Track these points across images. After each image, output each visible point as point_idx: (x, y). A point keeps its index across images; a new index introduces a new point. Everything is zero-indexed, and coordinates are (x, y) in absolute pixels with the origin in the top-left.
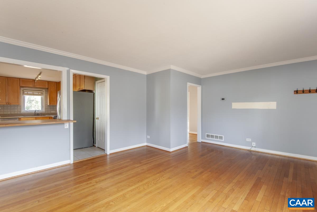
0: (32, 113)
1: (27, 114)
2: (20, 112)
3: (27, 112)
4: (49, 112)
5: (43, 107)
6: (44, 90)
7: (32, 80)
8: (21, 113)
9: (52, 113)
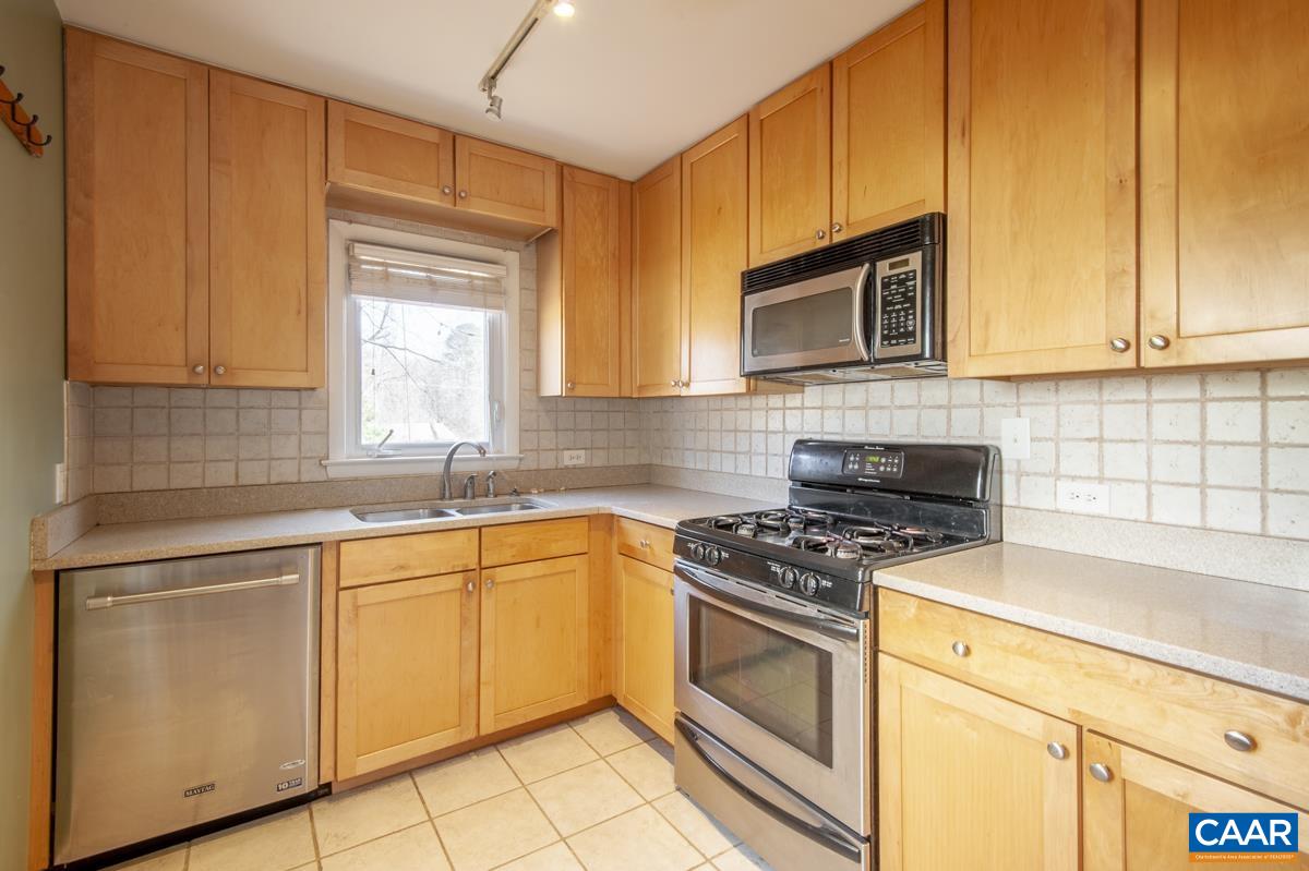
0: (420, 477)
1: (383, 479)
2: (322, 461)
3: (381, 460)
4: (547, 462)
5: (502, 408)
6: (512, 258)
7: (433, 136)
8: (333, 473)
9: (567, 468)
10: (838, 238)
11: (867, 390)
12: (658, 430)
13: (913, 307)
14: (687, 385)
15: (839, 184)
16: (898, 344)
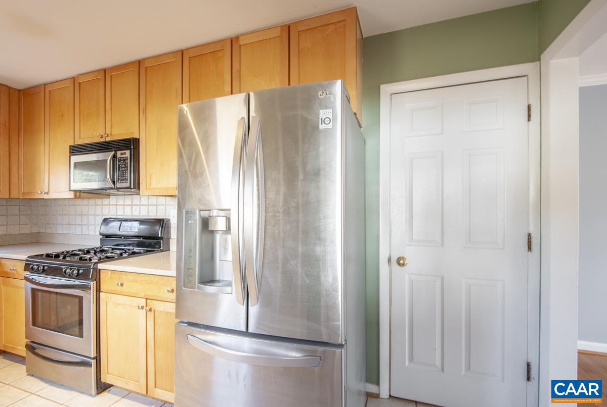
10: (108, 139)
11: (132, 198)
12: (43, 215)
13: (127, 170)
14: (47, 193)
15: (108, 118)
16: (123, 183)
